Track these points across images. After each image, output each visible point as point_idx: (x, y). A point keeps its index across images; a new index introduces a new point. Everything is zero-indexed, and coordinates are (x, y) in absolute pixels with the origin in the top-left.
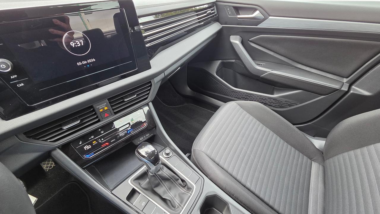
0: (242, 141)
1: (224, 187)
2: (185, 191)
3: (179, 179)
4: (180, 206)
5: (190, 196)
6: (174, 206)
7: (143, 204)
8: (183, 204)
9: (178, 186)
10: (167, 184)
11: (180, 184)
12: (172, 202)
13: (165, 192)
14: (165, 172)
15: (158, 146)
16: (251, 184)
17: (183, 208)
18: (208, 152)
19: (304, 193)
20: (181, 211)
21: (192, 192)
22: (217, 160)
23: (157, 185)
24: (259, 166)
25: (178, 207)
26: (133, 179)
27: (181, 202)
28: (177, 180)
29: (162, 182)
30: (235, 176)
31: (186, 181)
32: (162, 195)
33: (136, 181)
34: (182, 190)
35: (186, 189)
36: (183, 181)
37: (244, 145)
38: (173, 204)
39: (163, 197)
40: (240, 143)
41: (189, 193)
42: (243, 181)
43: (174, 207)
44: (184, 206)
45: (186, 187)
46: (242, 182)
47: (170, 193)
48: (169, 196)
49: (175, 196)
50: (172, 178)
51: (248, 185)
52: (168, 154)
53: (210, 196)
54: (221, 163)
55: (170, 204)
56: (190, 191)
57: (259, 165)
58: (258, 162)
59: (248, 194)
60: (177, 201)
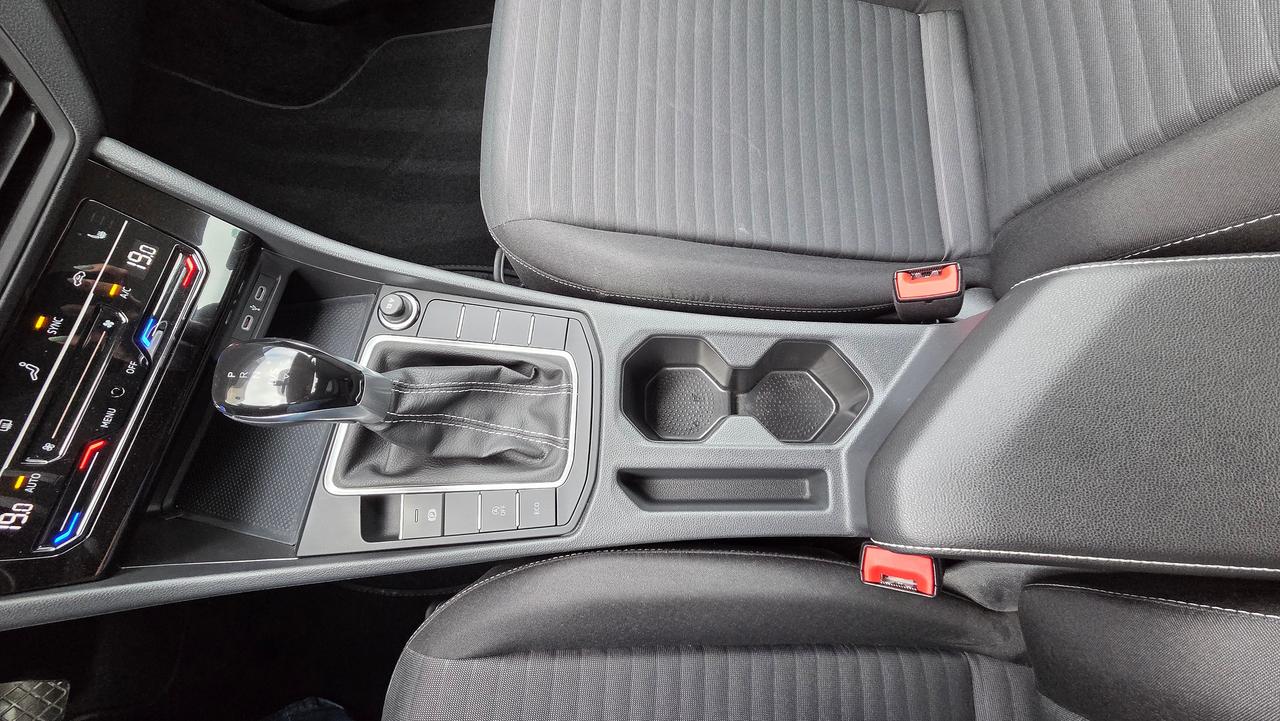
0: (658, 82)
1: (666, 292)
2: (545, 391)
3: (499, 370)
4: (554, 441)
5: (569, 398)
6: (537, 453)
7: (433, 515)
8: (561, 431)
9: (513, 389)
10: (468, 411)
11: (516, 381)
12: (521, 448)
13: (479, 439)
14: (430, 383)
15: (351, 302)
16: (749, 226)
17: (567, 443)
18: (555, 208)
19: (916, 147)
20: (566, 453)
21: (569, 379)
22: (599, 215)
23: (437, 437)
24: (752, 146)
25: (552, 449)
26: (339, 474)
27: (553, 429)
28: (496, 375)
29: (445, 419)
30: (689, 231)
31: (525, 360)
32: (473, 452)
33: (353, 472)
34: (536, 392)
35: (547, 381)
36: (516, 366)
37: (672, 94)
38: (529, 450)
39: (484, 455)
40: (653, 93)
41: (559, 388)
42: (720, 232)
43: (540, 456)
44: (567, 435)
45: (542, 377)
46: (717, 238)
47: (497, 429)
48: (502, 440)
49: (522, 425)
50: (472, 386)
51: (741, 232)
52: (402, 313)
53: (632, 352)
54: (621, 218)
55: (520, 458)
56: (560, 383)
57: (749, 141)
58: (746, 133)
59: (750, 264)
60: (537, 435)
